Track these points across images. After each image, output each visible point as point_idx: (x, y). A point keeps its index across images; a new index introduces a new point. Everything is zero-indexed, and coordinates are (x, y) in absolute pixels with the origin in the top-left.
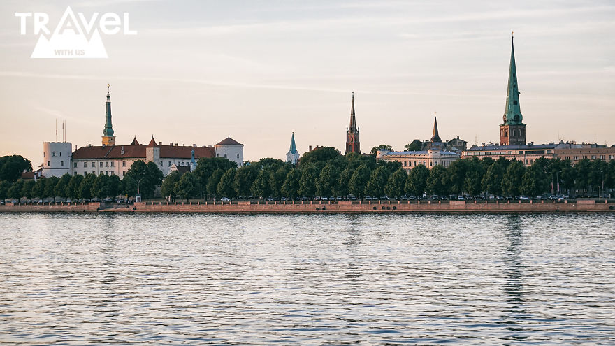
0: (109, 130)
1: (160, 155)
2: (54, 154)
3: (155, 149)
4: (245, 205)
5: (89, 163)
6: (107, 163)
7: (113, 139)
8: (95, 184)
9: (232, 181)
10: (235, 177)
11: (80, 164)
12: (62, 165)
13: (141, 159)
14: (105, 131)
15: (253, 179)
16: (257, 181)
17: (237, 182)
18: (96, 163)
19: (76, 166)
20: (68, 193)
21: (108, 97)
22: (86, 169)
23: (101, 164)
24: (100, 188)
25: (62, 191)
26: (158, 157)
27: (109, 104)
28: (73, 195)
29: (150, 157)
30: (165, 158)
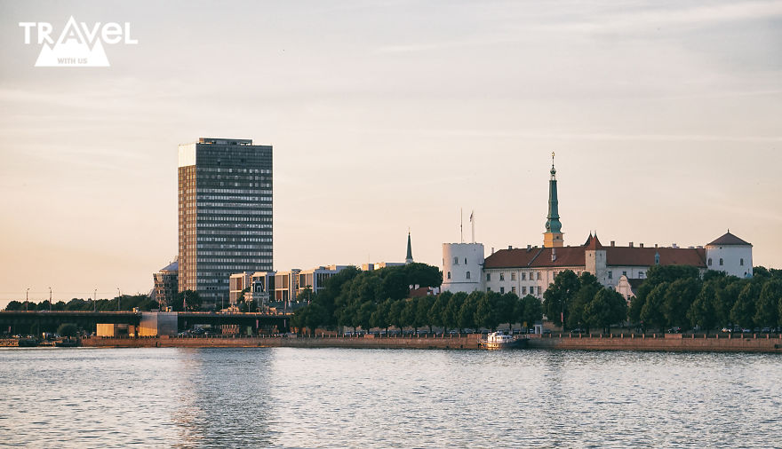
0: (554, 223)
1: (607, 261)
2: (456, 261)
3: (599, 252)
4: (675, 339)
5: (507, 274)
6: (531, 275)
7: (559, 237)
8: (480, 307)
9: (661, 302)
10: (665, 296)
11: (495, 275)
12: (468, 277)
13: (570, 268)
14: (547, 224)
15: (692, 299)
16: (696, 302)
17: (667, 305)
18: (517, 274)
19: (489, 279)
20: (444, 319)
21: (553, 172)
22: (502, 284)
23: (524, 276)
24: (487, 311)
25: (438, 317)
26: (603, 264)
27: (553, 184)
28: (451, 323)
29: (592, 264)
30: (617, 266)
